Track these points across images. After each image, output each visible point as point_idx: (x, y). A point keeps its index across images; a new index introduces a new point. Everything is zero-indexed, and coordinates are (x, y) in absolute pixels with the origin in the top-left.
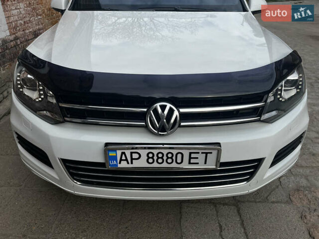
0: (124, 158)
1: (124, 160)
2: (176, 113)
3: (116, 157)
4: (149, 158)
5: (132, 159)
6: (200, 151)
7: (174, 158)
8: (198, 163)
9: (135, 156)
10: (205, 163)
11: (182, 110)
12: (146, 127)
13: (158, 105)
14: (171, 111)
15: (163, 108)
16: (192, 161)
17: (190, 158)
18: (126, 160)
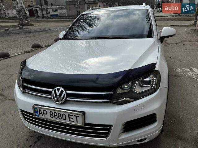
0: (41, 113)
1: (41, 114)
2: (64, 93)
3: (37, 111)
4: (51, 115)
5: (44, 114)
6: (74, 115)
7: (62, 116)
8: (73, 121)
9: (45, 113)
10: (77, 122)
11: (67, 92)
12: (51, 98)
13: (56, 88)
14: (62, 92)
15: (59, 90)
16: (71, 119)
17: (69, 118)
18: (42, 114)
